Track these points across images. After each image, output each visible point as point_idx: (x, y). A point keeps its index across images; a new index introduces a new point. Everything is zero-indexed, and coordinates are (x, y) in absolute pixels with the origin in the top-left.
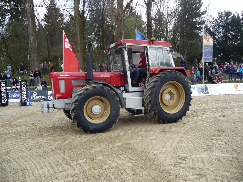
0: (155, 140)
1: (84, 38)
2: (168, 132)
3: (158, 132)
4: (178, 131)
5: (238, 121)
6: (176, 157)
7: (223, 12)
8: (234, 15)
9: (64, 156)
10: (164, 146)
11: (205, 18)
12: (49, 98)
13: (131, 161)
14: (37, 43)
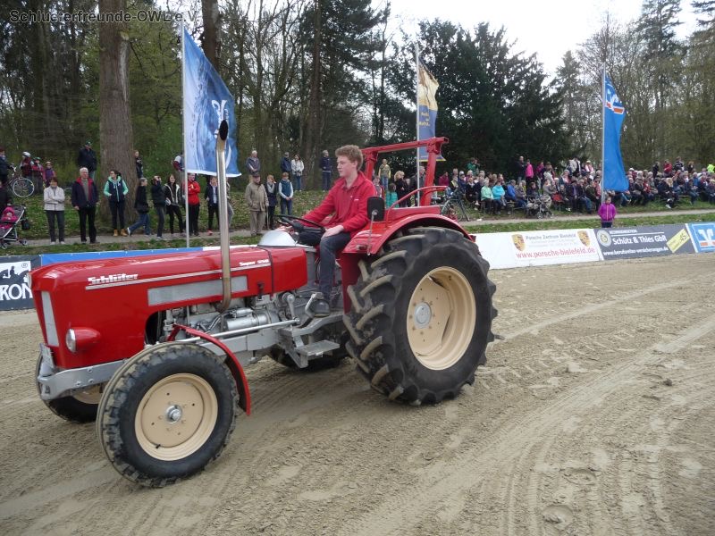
7: (433, 23)
8: (460, 36)
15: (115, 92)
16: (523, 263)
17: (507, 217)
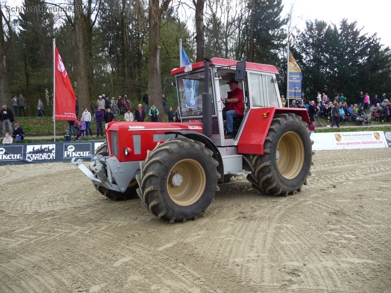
0: (233, 236)
1: (91, 55)
2: (252, 218)
3: (233, 219)
4: (269, 215)
5: (360, 195)
6: (279, 270)
7: (314, 22)
8: (329, 27)
9: (59, 277)
10: (252, 247)
11: (286, 30)
12: (29, 158)
13: (197, 282)
14: (4, 60)
15: (155, 71)
16: (340, 147)
17: (345, 125)
